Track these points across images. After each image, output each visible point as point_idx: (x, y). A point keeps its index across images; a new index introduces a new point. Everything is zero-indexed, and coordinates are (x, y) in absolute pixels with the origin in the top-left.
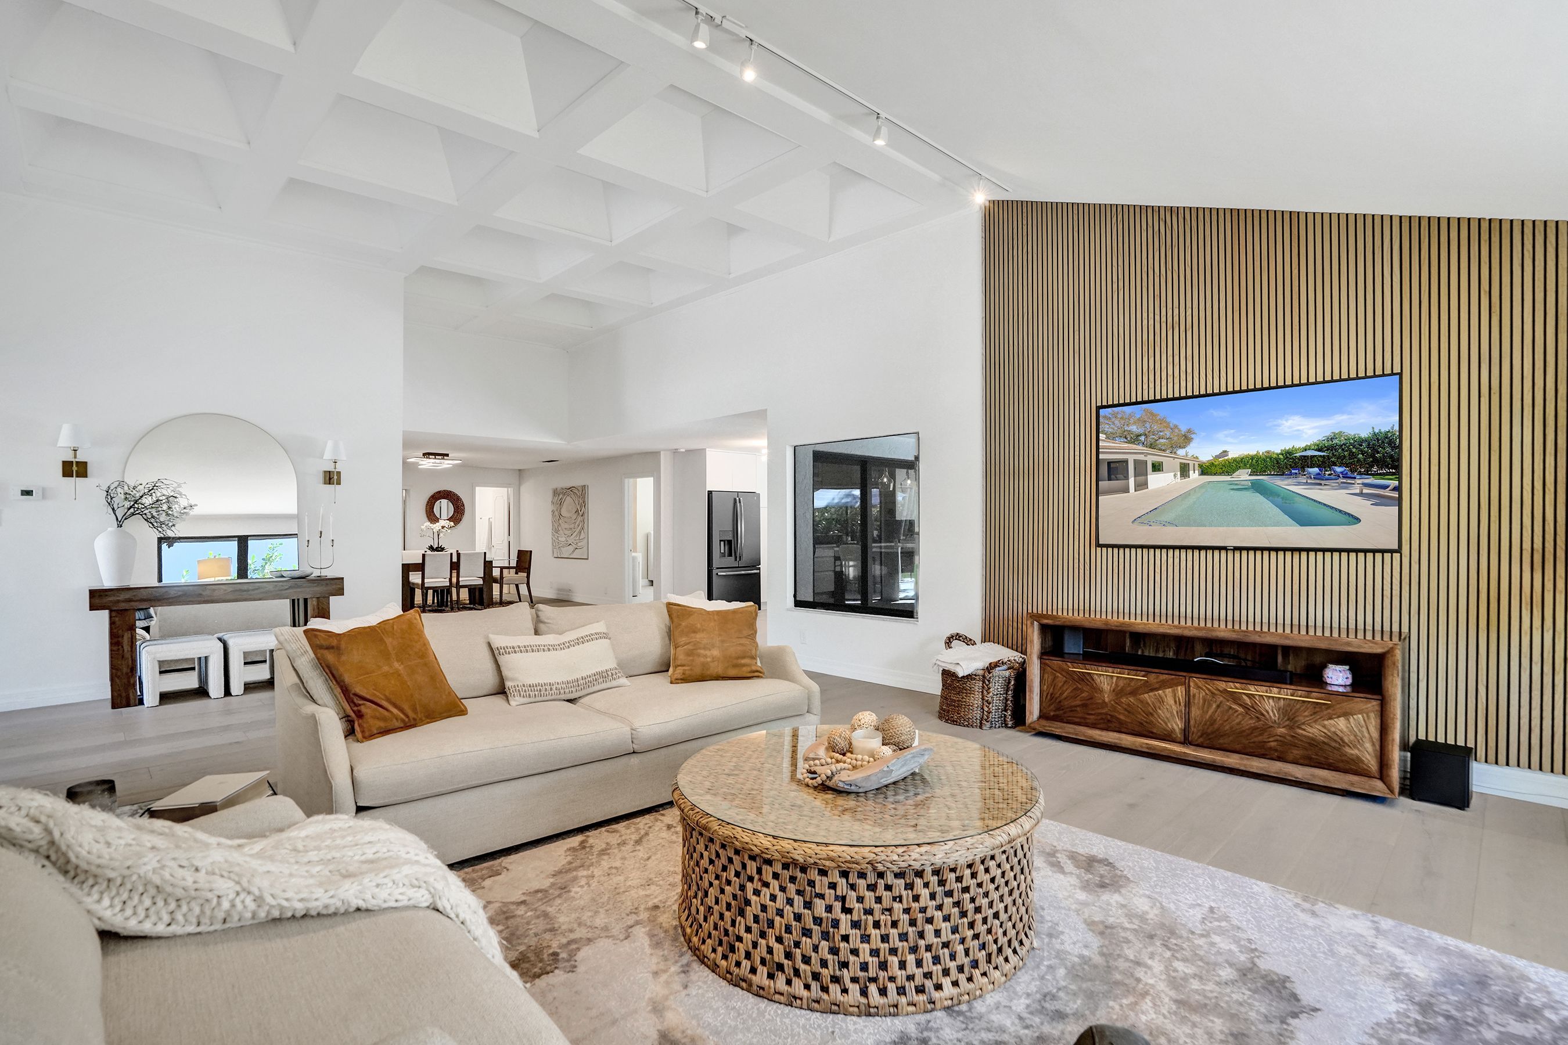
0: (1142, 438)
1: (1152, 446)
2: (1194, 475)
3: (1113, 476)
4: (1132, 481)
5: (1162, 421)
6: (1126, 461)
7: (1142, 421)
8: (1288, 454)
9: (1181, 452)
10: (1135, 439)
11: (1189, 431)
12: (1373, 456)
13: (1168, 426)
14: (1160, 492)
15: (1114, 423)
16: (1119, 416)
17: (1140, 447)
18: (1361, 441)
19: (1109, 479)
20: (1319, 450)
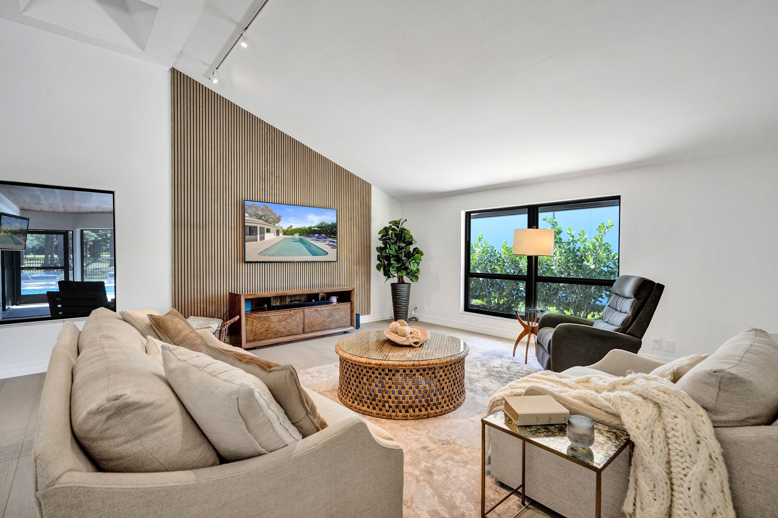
0: (263, 217)
1: (266, 221)
2: (281, 235)
3: (251, 234)
4: (259, 236)
5: (270, 211)
6: (257, 227)
7: (263, 210)
8: (310, 228)
9: (277, 225)
10: (260, 218)
11: (280, 216)
12: (332, 231)
13: (272, 213)
14: (269, 241)
15: (252, 210)
16: (254, 206)
17: (262, 221)
18: (329, 226)
19: (250, 235)
20: (318, 228)
